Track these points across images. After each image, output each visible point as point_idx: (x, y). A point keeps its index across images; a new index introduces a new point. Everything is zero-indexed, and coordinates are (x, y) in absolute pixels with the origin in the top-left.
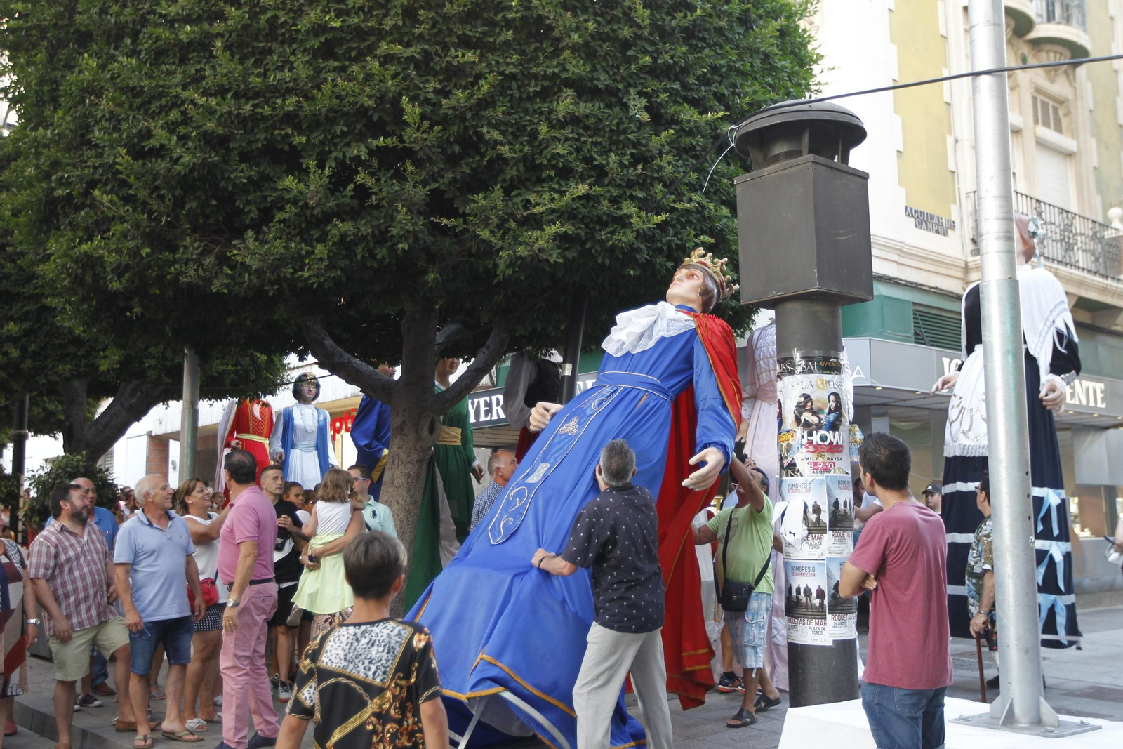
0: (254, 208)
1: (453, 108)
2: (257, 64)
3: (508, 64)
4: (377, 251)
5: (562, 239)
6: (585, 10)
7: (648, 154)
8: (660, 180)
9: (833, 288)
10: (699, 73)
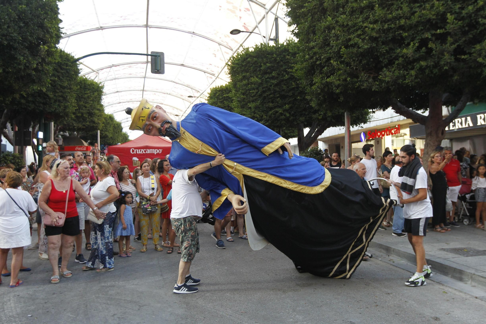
0: (386, 60)
1: (467, 14)
4: (434, 70)
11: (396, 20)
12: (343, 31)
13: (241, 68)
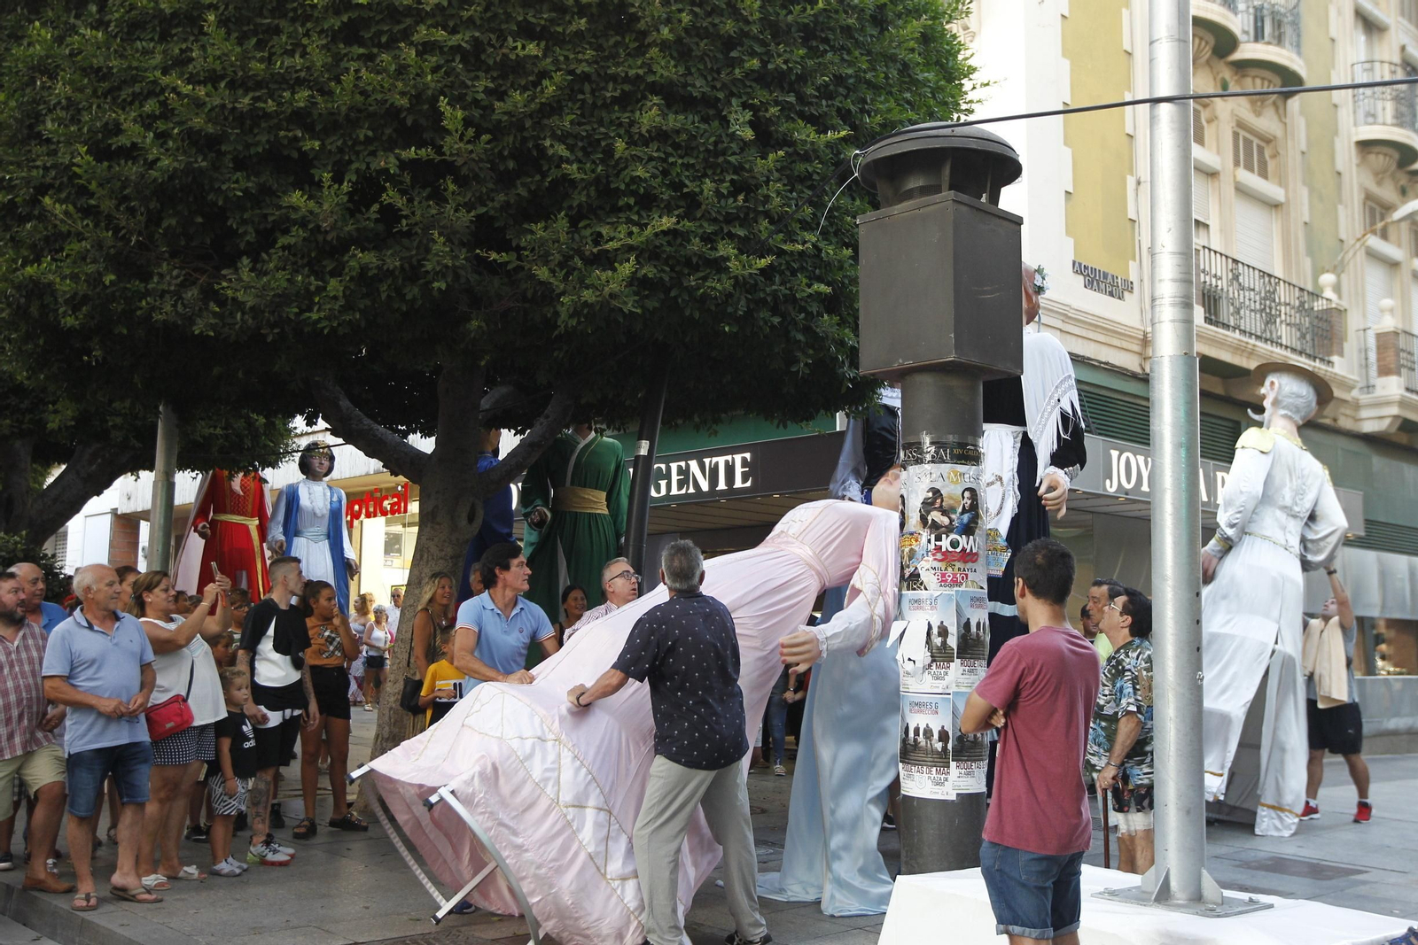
0: (250, 229)
1: (508, 113)
3: (581, 61)
4: (407, 290)
5: (639, 283)
7: (753, 182)
8: (767, 214)
9: (973, 358)
10: (819, 81)
11: (284, 86)
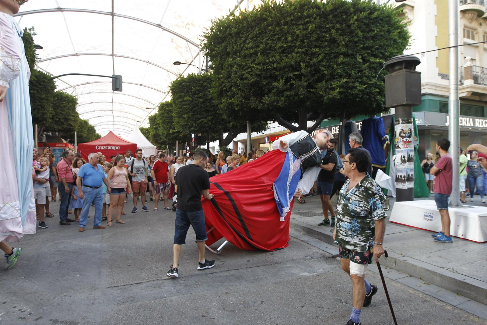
0: (267, 90)
1: (313, 63)
2: (267, 56)
3: (326, 51)
4: (295, 98)
5: (340, 93)
6: (345, 35)
7: (362, 70)
8: (365, 76)
9: (410, 103)
10: (375, 47)
11: (272, 63)
12: (240, 68)
13: (178, 89)
